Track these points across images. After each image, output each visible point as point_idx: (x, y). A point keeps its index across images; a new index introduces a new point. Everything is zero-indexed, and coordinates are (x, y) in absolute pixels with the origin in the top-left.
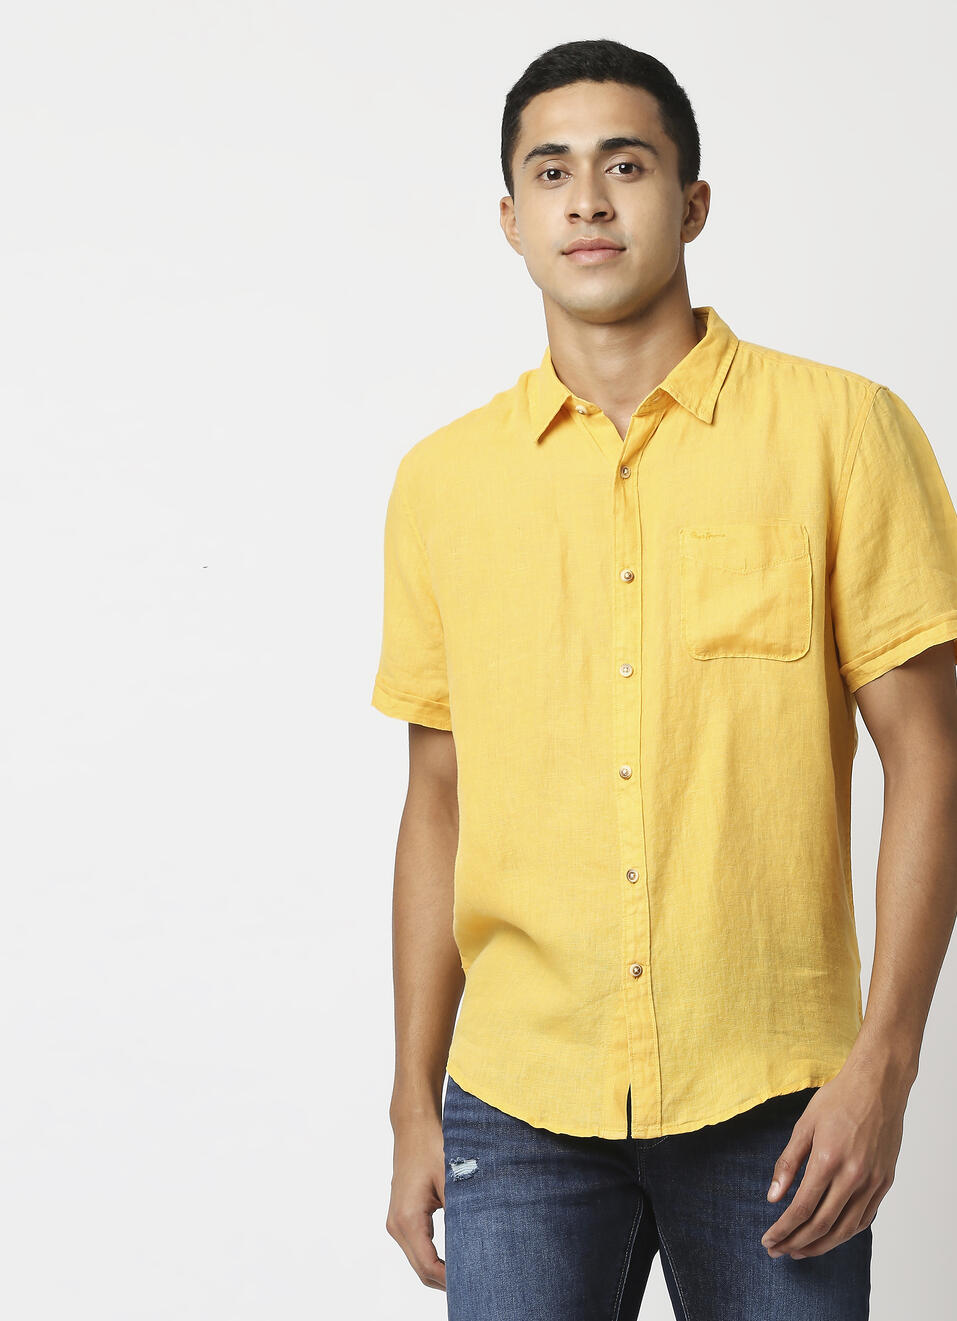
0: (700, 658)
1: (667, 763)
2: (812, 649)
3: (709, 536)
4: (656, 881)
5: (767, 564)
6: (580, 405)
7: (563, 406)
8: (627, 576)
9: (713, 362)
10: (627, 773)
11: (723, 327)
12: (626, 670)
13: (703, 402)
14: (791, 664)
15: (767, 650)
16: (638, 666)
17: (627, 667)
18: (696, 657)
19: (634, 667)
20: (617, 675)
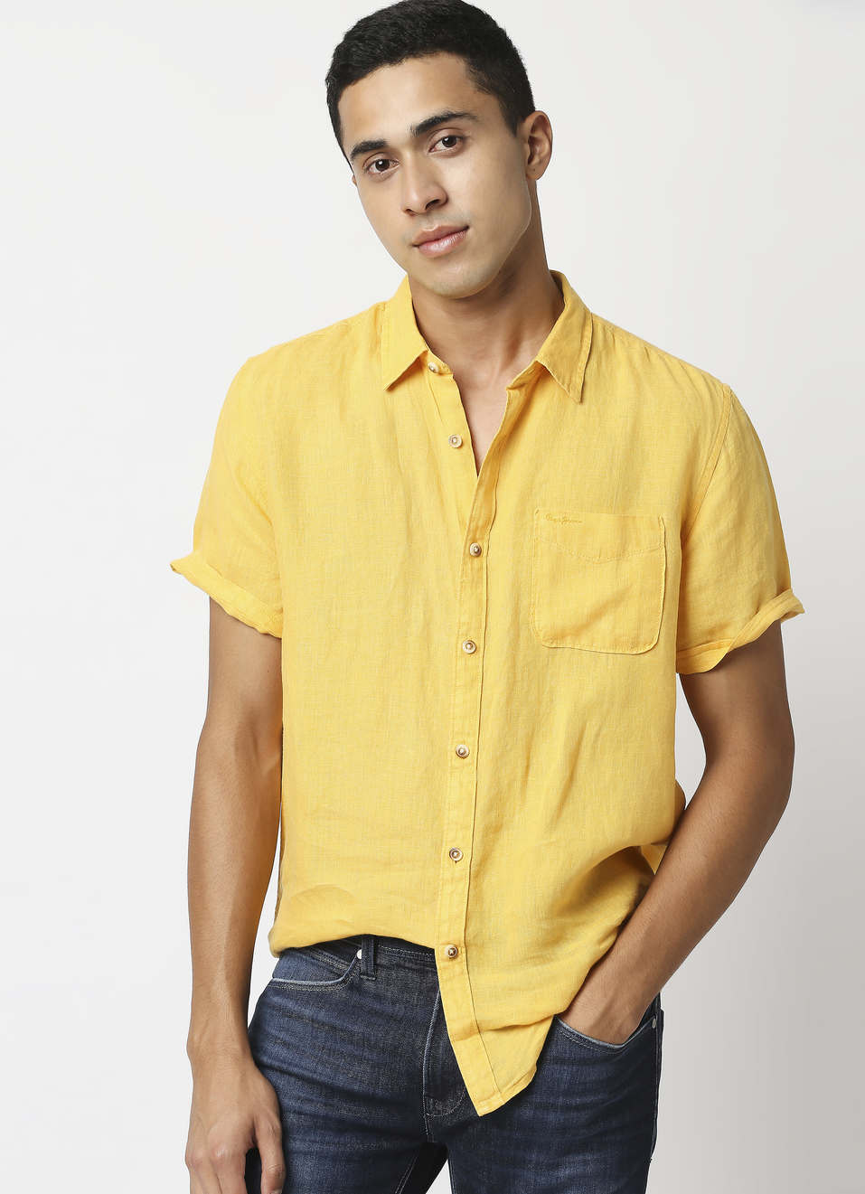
0: (547, 644)
1: (508, 747)
2: (660, 642)
3: (565, 520)
4: (480, 865)
5: (621, 553)
6: (432, 362)
7: (418, 358)
8: (476, 550)
9: (576, 335)
10: (465, 752)
11: (577, 301)
12: (469, 646)
13: (573, 379)
14: (638, 657)
15: (616, 643)
16: (481, 644)
17: (471, 643)
18: (543, 643)
19: (477, 644)
20: (459, 650)
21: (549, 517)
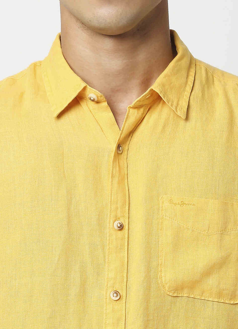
0: (171, 294)
3: (183, 204)
6: (92, 93)
8: (119, 225)
9: (184, 73)
11: (186, 50)
12: (115, 295)
13: (180, 103)
14: (234, 306)
15: (220, 294)
16: (123, 293)
17: (117, 293)
18: (168, 293)
19: (121, 294)
20: (108, 297)
21: (171, 201)
